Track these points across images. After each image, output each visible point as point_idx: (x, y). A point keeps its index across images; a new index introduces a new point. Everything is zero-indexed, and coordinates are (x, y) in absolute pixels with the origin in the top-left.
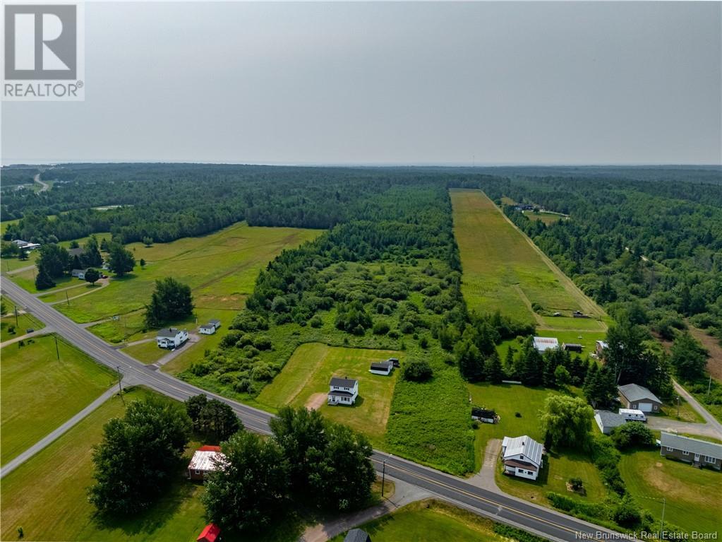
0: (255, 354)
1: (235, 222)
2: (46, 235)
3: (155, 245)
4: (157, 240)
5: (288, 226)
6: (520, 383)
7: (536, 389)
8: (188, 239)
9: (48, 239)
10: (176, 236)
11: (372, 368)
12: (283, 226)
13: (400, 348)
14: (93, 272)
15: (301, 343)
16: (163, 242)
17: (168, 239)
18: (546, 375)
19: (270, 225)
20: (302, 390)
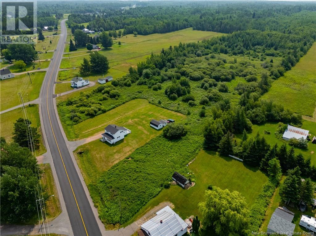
0: (105, 99)
1: (187, 27)
2: (99, 27)
3: (138, 36)
4: (140, 33)
5: (213, 31)
6: (242, 160)
7: (250, 169)
8: (157, 34)
9: (100, 29)
10: (151, 32)
11: (151, 123)
12: (210, 31)
13: (186, 113)
14: (90, 45)
15: (136, 98)
16: (143, 35)
17: (146, 33)
18: (264, 161)
19: (203, 30)
20: (101, 127)
